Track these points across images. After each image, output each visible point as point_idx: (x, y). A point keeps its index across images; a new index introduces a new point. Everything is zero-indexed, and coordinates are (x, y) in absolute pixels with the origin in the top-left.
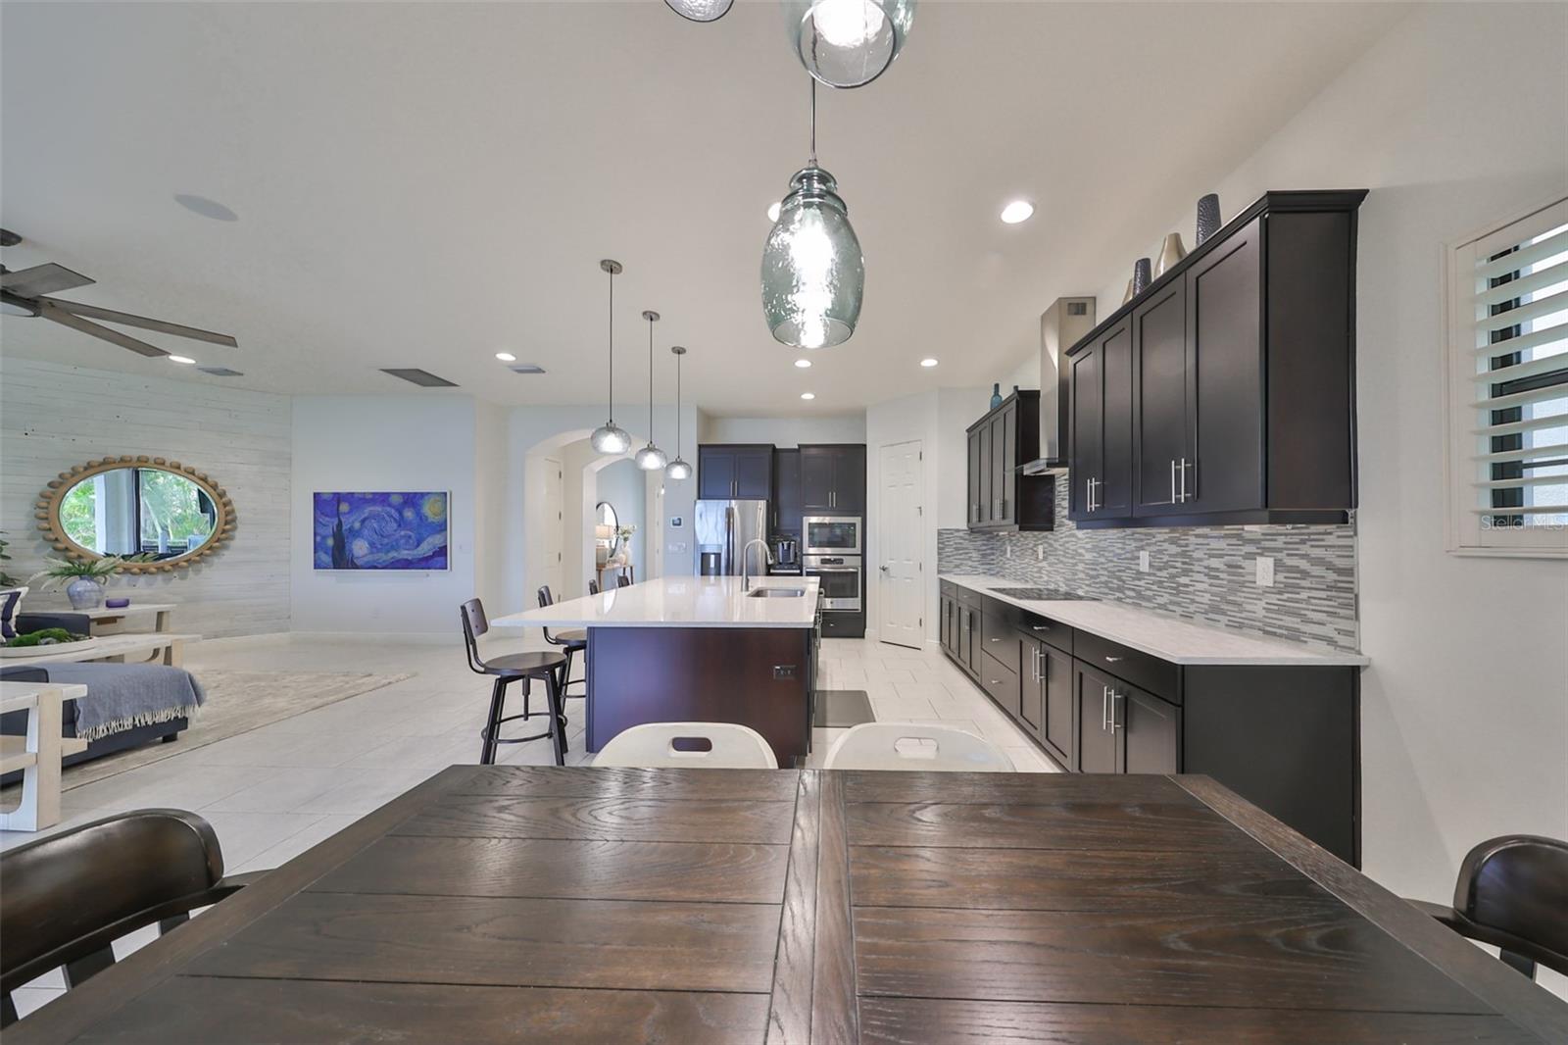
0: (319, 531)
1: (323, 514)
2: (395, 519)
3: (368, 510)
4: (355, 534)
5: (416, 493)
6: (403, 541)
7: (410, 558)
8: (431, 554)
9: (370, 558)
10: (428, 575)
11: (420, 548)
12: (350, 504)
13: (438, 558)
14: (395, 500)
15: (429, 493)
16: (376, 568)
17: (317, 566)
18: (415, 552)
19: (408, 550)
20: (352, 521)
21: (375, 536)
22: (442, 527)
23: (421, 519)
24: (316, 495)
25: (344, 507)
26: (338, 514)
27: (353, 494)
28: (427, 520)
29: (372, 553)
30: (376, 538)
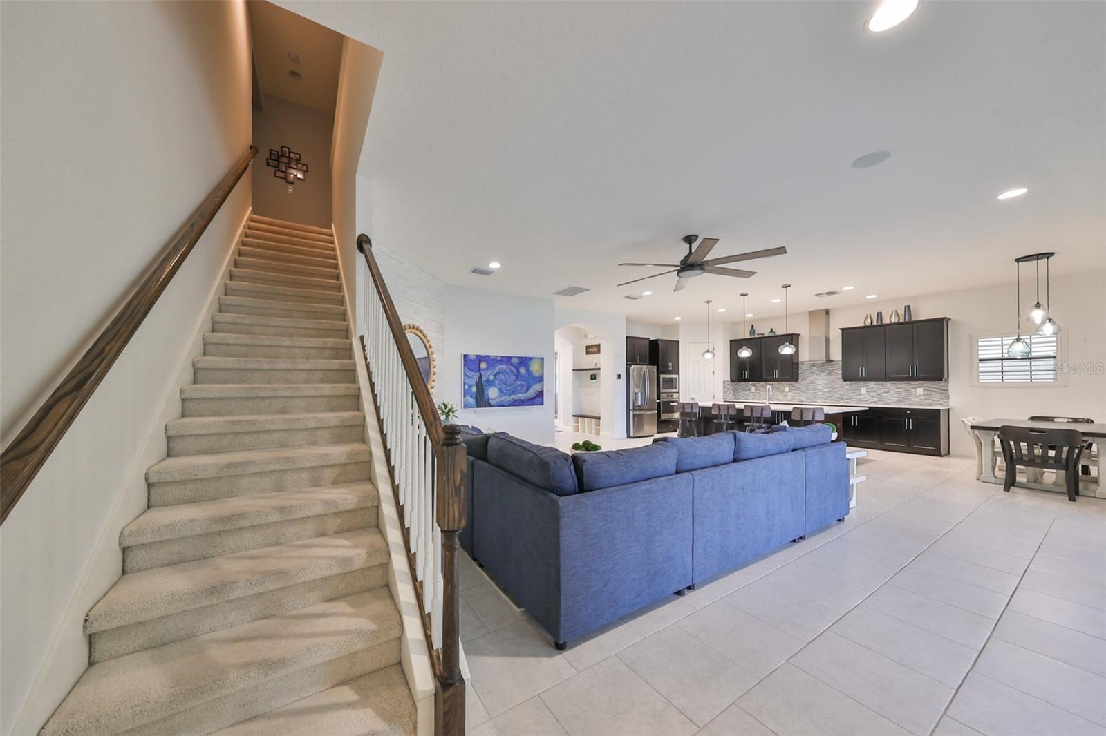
0: (467, 381)
1: (469, 369)
2: (514, 374)
3: (498, 367)
4: (490, 383)
5: (526, 358)
6: (519, 388)
7: (523, 399)
8: (534, 395)
9: (499, 399)
10: (533, 410)
11: (529, 392)
12: (487, 363)
13: (538, 399)
14: (515, 361)
15: (533, 358)
16: (503, 406)
17: (465, 406)
18: (526, 395)
19: (521, 393)
20: (488, 375)
22: (541, 379)
23: (530, 375)
24: (465, 356)
25: (483, 365)
26: (480, 370)
27: (489, 356)
28: (533, 374)
29: (500, 396)
30: (503, 386)
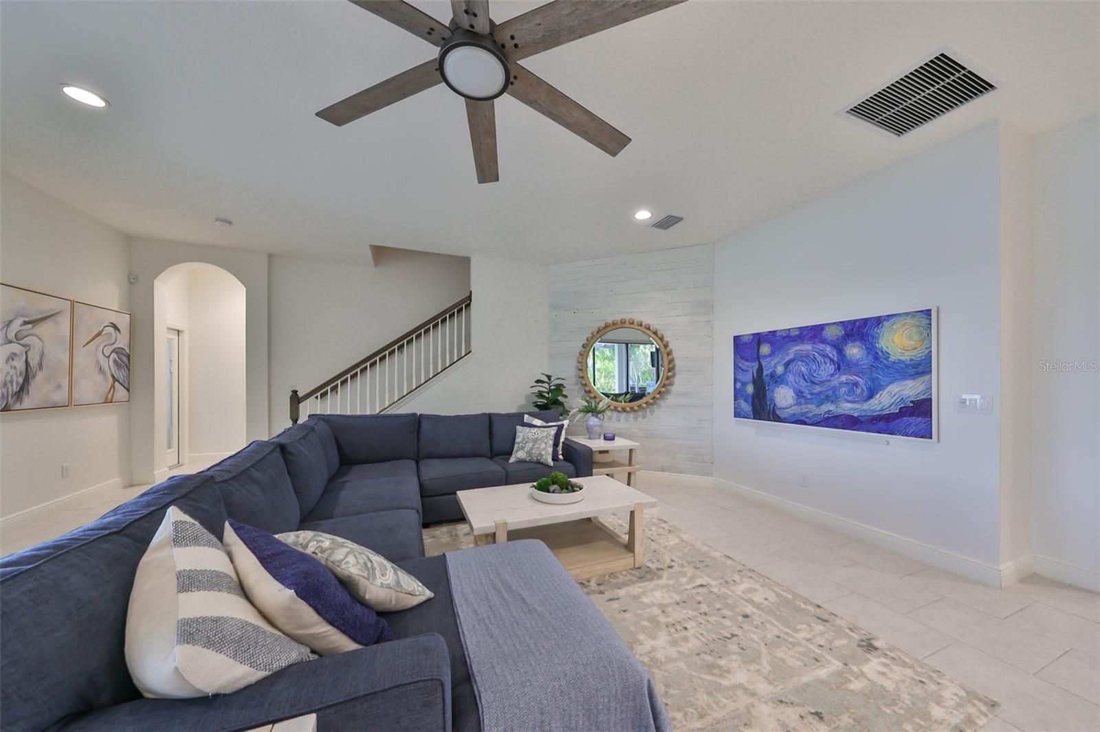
0: (740, 377)
1: (742, 358)
2: (831, 360)
3: (793, 350)
4: (778, 380)
5: (866, 321)
6: (844, 389)
7: (856, 415)
8: (899, 411)
9: (796, 410)
10: (888, 443)
11: (874, 401)
12: (772, 344)
13: (908, 420)
14: (832, 333)
15: (891, 317)
16: (804, 423)
17: (738, 414)
18: (866, 406)
19: (850, 402)
20: (775, 365)
21: (803, 383)
22: (921, 368)
23: (876, 358)
24: (736, 339)
25: (765, 349)
26: (758, 358)
27: (774, 333)
28: (887, 358)
29: (798, 404)
30: (804, 384)
